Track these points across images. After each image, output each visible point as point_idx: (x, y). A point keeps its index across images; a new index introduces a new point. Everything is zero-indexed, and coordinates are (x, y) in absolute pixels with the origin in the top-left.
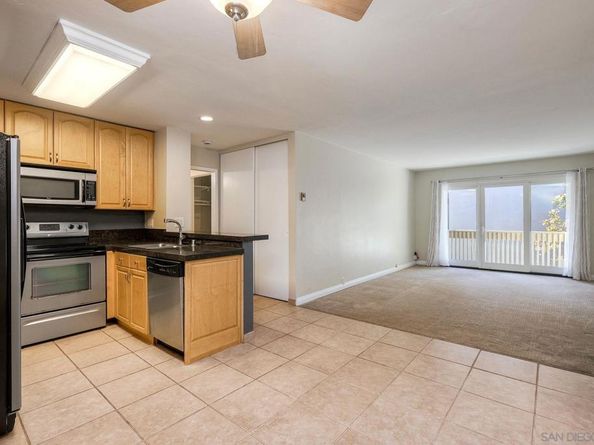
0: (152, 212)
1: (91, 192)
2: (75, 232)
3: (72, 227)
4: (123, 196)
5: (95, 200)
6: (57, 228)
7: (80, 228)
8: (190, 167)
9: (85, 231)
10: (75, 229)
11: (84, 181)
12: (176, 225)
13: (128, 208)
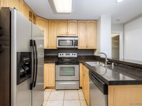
0: (96, 50)
1: (76, 44)
2: (74, 56)
3: (73, 54)
4: (86, 44)
5: (77, 46)
6: (69, 55)
7: (75, 55)
8: (110, 32)
9: (76, 56)
10: (74, 55)
11: (74, 40)
12: (104, 55)
13: (88, 48)
